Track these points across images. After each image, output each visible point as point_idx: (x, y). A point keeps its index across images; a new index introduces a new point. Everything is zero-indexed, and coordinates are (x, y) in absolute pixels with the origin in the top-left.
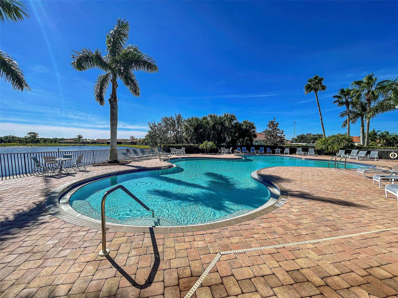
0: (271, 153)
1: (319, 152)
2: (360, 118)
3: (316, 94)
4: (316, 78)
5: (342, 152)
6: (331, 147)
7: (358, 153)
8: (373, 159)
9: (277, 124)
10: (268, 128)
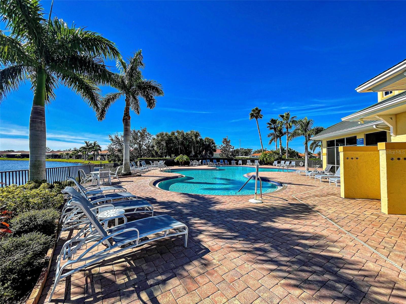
0: (228, 164)
1: (261, 163)
2: (279, 138)
3: (257, 121)
4: (257, 109)
5: (276, 162)
6: (270, 159)
7: (285, 163)
8: (293, 166)
9: (229, 141)
10: (222, 144)
